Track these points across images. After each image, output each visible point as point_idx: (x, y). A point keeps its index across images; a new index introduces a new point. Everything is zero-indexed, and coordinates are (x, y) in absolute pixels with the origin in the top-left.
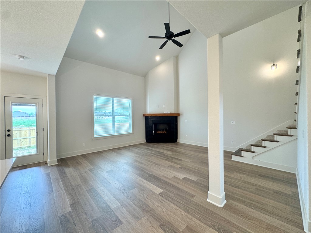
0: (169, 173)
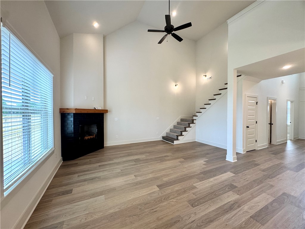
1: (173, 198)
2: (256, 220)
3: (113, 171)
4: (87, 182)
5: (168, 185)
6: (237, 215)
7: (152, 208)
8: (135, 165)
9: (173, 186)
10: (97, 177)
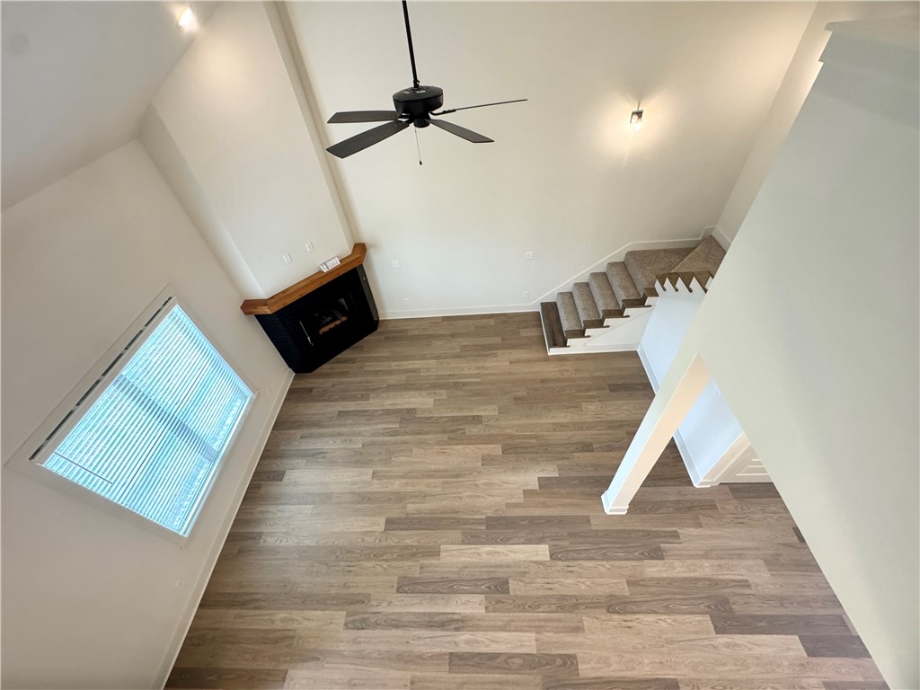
0: (505, 485)
1: (386, 560)
2: (450, 662)
3: (350, 441)
4: (305, 461)
5: (402, 527)
6: (436, 639)
7: (350, 564)
8: (395, 433)
9: (409, 532)
10: (321, 453)
